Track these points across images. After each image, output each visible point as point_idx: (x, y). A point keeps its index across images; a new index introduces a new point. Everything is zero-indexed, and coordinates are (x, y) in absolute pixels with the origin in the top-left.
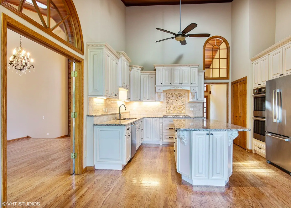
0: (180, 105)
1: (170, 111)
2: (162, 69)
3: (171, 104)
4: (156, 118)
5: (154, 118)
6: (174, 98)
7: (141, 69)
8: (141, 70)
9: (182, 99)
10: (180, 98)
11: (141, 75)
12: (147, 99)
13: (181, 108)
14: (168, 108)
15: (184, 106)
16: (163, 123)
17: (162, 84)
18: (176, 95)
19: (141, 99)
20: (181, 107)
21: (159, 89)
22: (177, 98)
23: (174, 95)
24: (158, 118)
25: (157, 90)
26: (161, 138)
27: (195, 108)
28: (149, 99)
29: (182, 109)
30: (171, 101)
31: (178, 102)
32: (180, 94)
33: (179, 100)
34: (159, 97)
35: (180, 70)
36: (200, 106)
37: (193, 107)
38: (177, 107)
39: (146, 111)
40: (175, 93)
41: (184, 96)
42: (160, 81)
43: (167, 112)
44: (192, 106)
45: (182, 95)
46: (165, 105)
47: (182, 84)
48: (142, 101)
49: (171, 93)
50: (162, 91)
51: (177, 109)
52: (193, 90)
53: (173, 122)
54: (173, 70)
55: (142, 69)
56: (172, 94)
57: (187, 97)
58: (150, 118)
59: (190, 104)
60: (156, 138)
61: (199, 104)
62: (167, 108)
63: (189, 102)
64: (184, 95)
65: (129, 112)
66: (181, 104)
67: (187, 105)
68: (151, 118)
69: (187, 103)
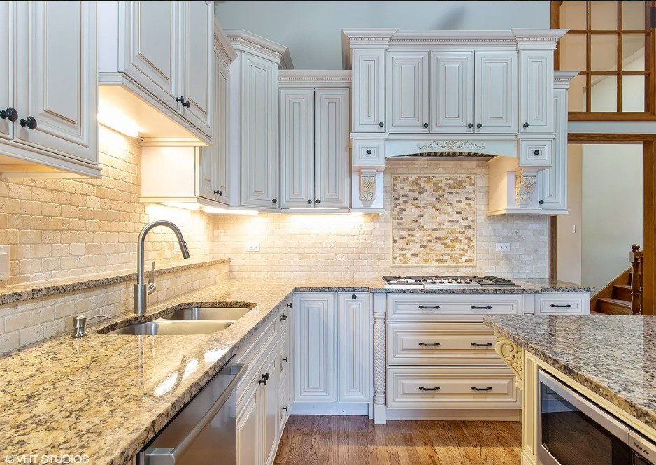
0: (453, 231)
1: (408, 254)
2: (383, 53)
3: (414, 225)
4: (354, 290)
5: (343, 290)
6: (428, 198)
7: (278, 61)
8: (279, 68)
9: (463, 205)
10: (453, 199)
11: (283, 93)
12: (309, 202)
13: (458, 245)
14: (401, 243)
15: (469, 233)
16: (391, 317)
17: (381, 125)
18: (436, 184)
19: (283, 201)
20: (456, 240)
21: (369, 152)
22: (439, 199)
23: (427, 186)
24: (362, 290)
25: (359, 160)
26: (381, 389)
27: (517, 245)
28: (318, 202)
29: (462, 249)
30: (411, 212)
31: (444, 217)
32: (451, 182)
33: (449, 209)
34: (368, 191)
35: (471, 59)
36: (541, 233)
37: (508, 239)
38: (438, 238)
39: (305, 257)
40: (429, 179)
41: (469, 188)
42: (372, 114)
43: (395, 258)
44: (505, 233)
45: (460, 185)
46: (386, 228)
47: (479, 126)
48: (284, 210)
49: (412, 179)
50: (382, 163)
51: (440, 248)
52: (532, 155)
53: (437, 311)
54: (434, 61)
55: (286, 63)
56: (416, 183)
57: (480, 195)
58: (322, 290)
59: (498, 226)
60: (354, 388)
61: (534, 226)
62: (398, 244)
63: (493, 218)
64: (471, 184)
65: (229, 261)
66: (457, 227)
67: (484, 230)
68: (329, 290)
69: (481, 220)
